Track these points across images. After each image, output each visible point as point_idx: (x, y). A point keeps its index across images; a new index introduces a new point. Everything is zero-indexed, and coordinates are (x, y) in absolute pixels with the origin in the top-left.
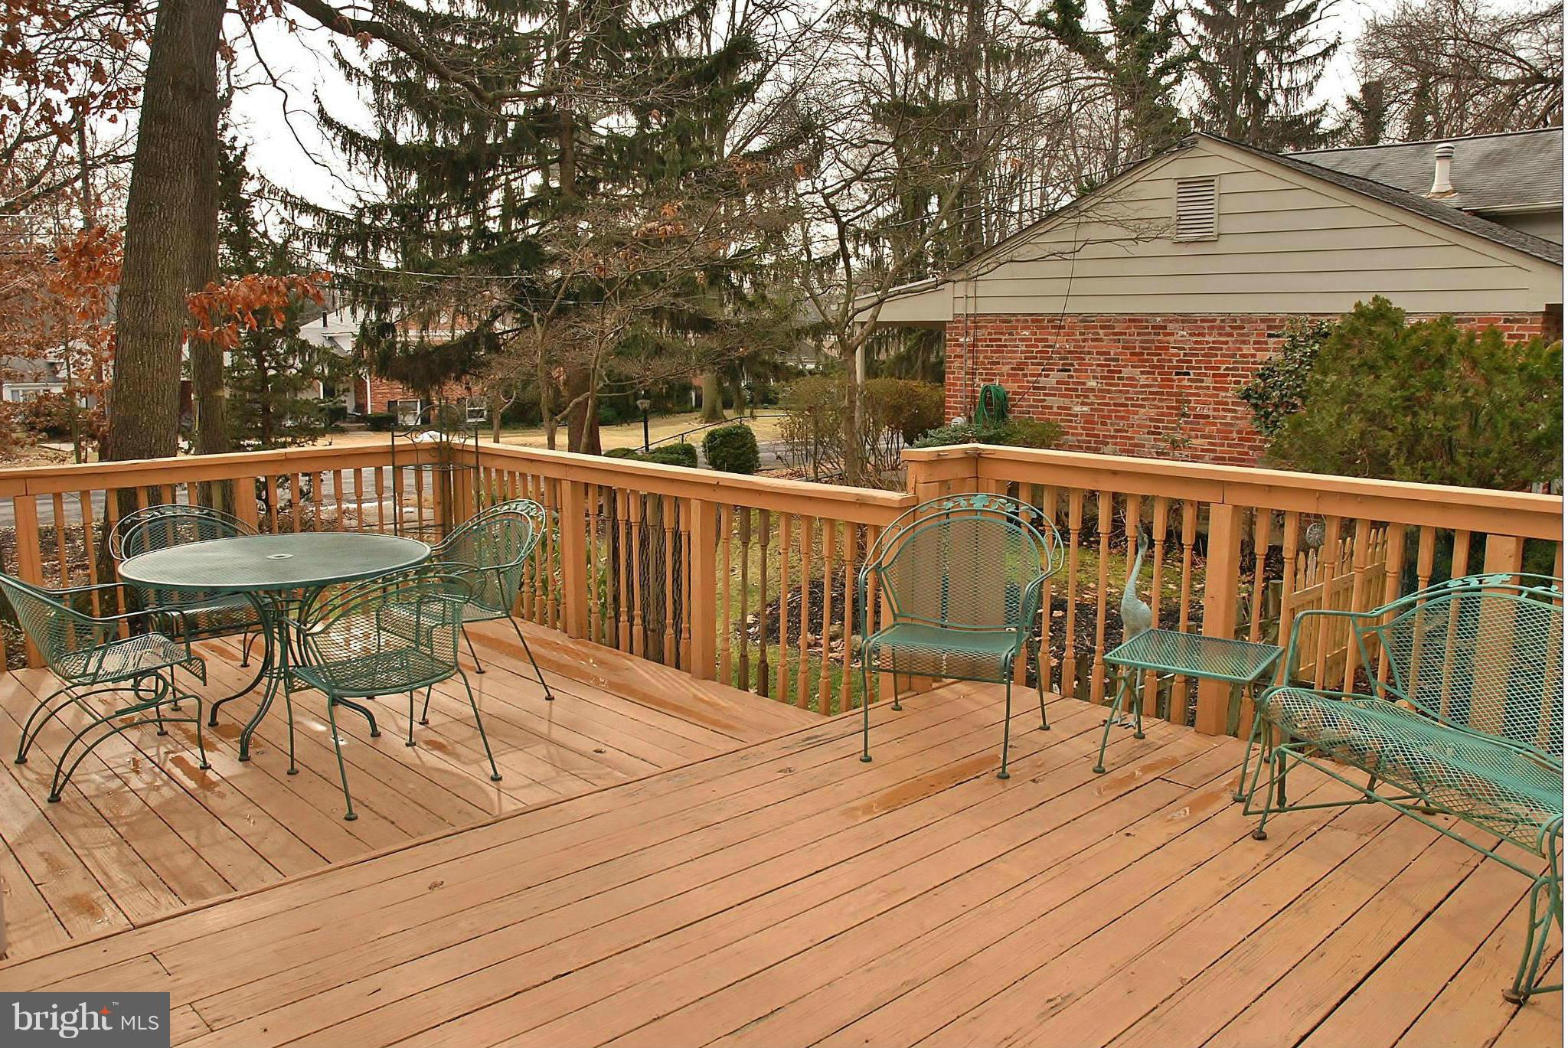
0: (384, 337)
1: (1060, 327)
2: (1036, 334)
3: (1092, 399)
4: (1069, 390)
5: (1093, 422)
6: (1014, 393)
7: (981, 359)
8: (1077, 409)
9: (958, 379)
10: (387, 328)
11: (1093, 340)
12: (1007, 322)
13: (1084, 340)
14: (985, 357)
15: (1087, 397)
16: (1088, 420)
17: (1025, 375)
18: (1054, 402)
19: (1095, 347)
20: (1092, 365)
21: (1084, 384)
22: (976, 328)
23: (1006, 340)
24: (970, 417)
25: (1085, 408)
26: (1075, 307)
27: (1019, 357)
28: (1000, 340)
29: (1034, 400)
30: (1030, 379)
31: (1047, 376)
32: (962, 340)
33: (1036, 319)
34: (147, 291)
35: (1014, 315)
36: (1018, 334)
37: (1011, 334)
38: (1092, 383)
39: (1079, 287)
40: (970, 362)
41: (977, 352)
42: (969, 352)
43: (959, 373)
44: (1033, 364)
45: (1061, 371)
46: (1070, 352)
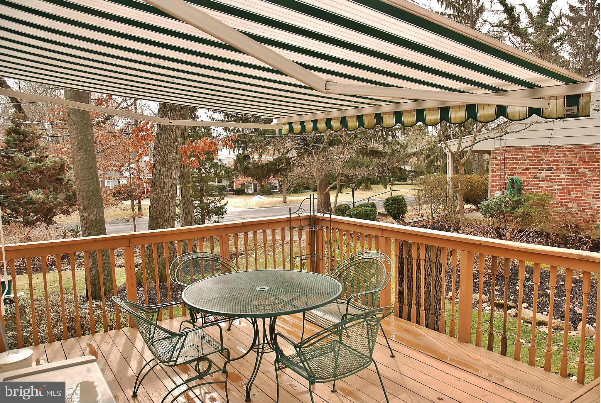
0: (245, 160)
1: (547, 151)
2: (534, 154)
3: (563, 183)
4: (552, 179)
5: (564, 193)
6: (524, 181)
7: (508, 166)
8: (556, 187)
9: (497, 175)
10: (246, 157)
11: (563, 157)
12: (520, 149)
13: (559, 157)
14: (510, 165)
15: (561, 182)
16: (561, 192)
17: (530, 173)
18: (544, 184)
19: (564, 160)
20: (563, 168)
21: (559, 176)
22: (506, 153)
23: (520, 158)
24: (503, 191)
25: (560, 187)
26: (554, 142)
27: (527, 165)
28: (517, 158)
29: (534, 184)
30: (532, 174)
31: (540, 173)
32: (499, 158)
33: (535, 148)
34: (165, 145)
35: (524, 147)
36: (526, 155)
37: (522, 155)
38: (563, 176)
39: (555, 133)
40: (503, 168)
41: (506, 163)
42: (502, 163)
43: (497, 172)
44: (533, 168)
45: (547, 170)
46: (552, 162)
